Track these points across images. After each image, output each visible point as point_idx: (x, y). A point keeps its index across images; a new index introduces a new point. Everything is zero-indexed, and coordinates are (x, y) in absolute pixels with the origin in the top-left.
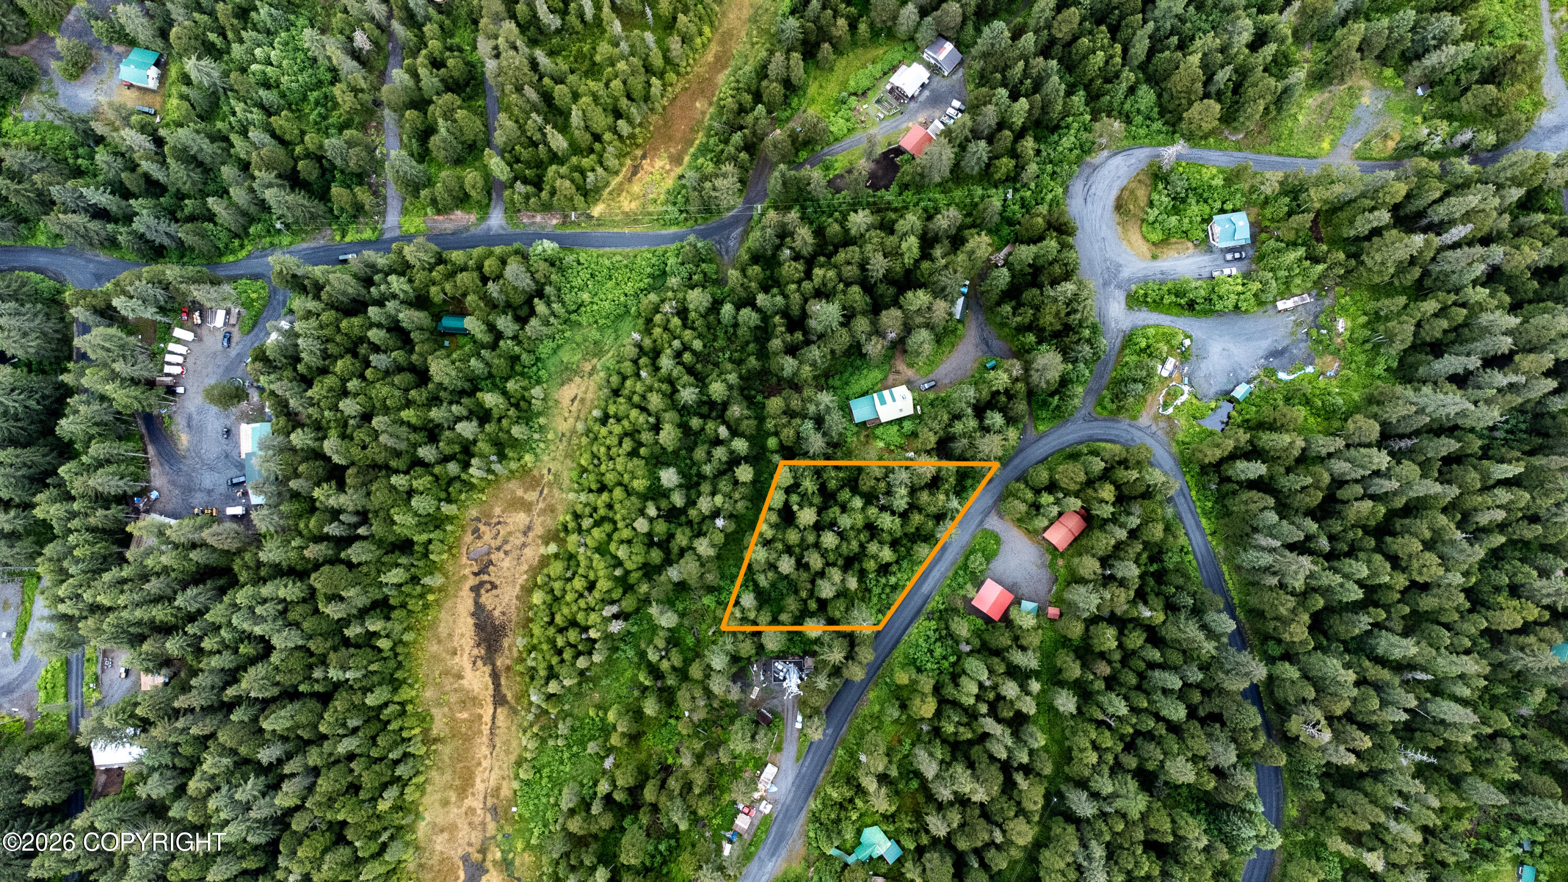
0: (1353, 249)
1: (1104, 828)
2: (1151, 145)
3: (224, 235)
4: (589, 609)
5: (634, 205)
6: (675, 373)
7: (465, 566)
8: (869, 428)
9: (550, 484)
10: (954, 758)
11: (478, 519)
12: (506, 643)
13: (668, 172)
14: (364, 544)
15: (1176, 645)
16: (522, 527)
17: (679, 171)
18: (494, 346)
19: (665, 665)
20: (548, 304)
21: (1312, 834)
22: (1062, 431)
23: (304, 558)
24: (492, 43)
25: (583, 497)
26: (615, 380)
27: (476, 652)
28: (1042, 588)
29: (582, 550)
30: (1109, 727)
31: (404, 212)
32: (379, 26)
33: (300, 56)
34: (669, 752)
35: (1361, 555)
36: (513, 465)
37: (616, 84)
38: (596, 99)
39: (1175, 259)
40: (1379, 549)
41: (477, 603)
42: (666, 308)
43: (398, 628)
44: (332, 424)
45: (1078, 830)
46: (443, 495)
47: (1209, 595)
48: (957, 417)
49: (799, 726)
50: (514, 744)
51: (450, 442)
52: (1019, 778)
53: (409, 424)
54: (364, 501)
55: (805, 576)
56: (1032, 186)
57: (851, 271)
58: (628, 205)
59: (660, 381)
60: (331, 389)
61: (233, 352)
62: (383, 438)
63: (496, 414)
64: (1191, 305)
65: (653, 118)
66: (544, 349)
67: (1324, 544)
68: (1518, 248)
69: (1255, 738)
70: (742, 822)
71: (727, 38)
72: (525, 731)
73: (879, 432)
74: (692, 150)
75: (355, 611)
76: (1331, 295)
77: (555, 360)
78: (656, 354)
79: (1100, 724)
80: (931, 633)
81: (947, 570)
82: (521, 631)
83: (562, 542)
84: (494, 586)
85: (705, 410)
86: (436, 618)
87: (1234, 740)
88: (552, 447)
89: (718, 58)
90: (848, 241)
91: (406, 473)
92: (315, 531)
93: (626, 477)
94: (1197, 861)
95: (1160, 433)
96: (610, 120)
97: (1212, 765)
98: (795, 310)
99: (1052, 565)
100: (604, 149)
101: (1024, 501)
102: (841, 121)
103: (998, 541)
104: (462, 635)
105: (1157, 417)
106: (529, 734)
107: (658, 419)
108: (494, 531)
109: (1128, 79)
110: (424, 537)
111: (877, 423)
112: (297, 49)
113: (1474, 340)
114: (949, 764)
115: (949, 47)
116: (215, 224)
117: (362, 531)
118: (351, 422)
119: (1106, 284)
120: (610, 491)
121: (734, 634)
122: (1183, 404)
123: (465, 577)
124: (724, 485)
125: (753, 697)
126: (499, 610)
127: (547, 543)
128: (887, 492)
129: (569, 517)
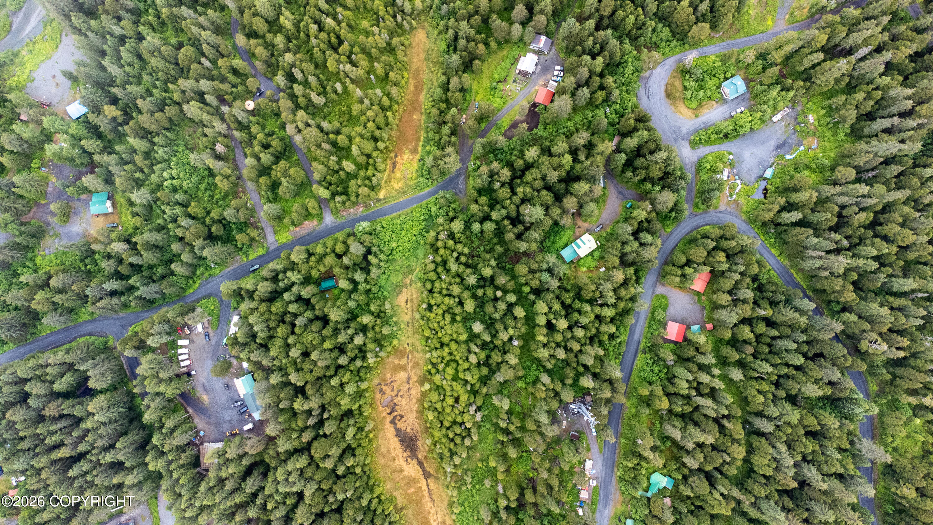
0: (805, 76)
1: (781, 434)
2: (673, 55)
3: (183, 281)
4: (462, 413)
5: (400, 185)
6: (461, 271)
7: (382, 411)
8: (576, 262)
9: (411, 352)
10: (686, 424)
11: (380, 384)
12: (419, 444)
13: (412, 160)
14: (329, 422)
15: (784, 324)
16: (405, 380)
17: (418, 157)
18: (356, 290)
19: (512, 428)
20: (376, 256)
21: (890, 398)
22: (680, 228)
23: (302, 442)
24: (294, 125)
25: (435, 354)
26: (429, 285)
27: (405, 455)
28: (699, 316)
29: (444, 382)
30: (763, 379)
31: (276, 232)
32: (225, 136)
33: (187, 167)
34: (528, 470)
35: (868, 242)
36: (389, 349)
37: (370, 125)
38: (362, 137)
39: (708, 113)
40: (876, 236)
41: (396, 429)
42: (442, 236)
43: (362, 459)
44: (289, 366)
45: (767, 440)
46: (358, 379)
47: (792, 291)
48: (624, 243)
49: (595, 434)
50: (444, 495)
52: (725, 422)
53: (328, 350)
54: (322, 400)
55: (572, 355)
56: (619, 101)
57: (539, 184)
58: (397, 185)
59: (453, 277)
60: (281, 347)
61: (213, 341)
62: (319, 363)
63: (370, 325)
64: (726, 136)
65: (393, 133)
66: (382, 281)
67: (845, 243)
68: (897, 48)
69: (846, 360)
70: (584, 495)
71: (416, 74)
72: (448, 487)
73: (581, 263)
74: (421, 143)
75: (337, 460)
76: (800, 104)
77: (389, 284)
78: (444, 263)
79: (757, 379)
80: (649, 361)
81: (644, 323)
82: (425, 435)
83: (431, 382)
84: (402, 417)
85: (482, 283)
86: (378, 444)
87: (834, 365)
88: (405, 331)
89: (416, 87)
90: (528, 166)
91: (336, 376)
92: (302, 426)
93: (455, 335)
94: (837, 435)
95: (732, 211)
96: (373, 144)
97: (827, 381)
98: (514, 214)
99: (700, 301)
100: (375, 162)
101: (677, 276)
102: (498, 99)
103: (666, 299)
104: (395, 449)
105: (728, 204)
106: (450, 488)
107: (460, 298)
108: (391, 387)
109: (651, 25)
110: (357, 405)
111: (579, 259)
112: (184, 165)
113: (890, 106)
114: (685, 428)
115: (543, 38)
116: (176, 276)
117: (325, 416)
118: (299, 360)
119: (676, 140)
120: (448, 345)
121: (544, 399)
122: (740, 191)
123: (384, 417)
124: (510, 322)
125: (564, 427)
126: (409, 428)
127: (422, 384)
128: (601, 296)
129: (430, 367)
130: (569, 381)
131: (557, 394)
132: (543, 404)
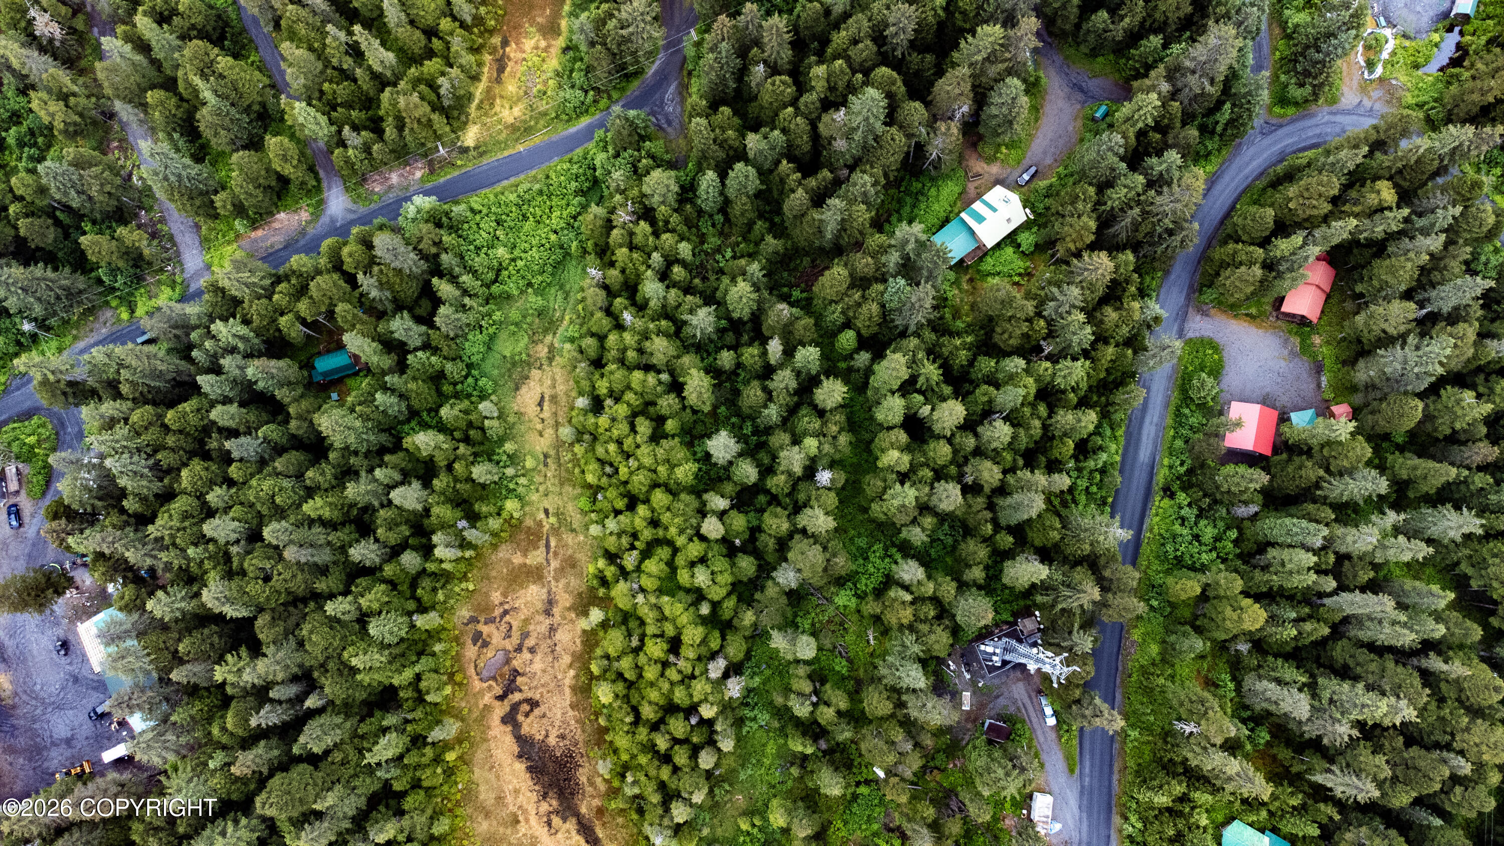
4: (688, 679)
5: (517, 111)
6: (671, 300)
7: (481, 693)
8: (973, 264)
9: (555, 531)
10: (1316, 674)
11: (474, 620)
12: (582, 776)
13: (546, 50)
14: (323, 719)
16: (540, 606)
17: (560, 42)
18: (401, 367)
19: (827, 715)
20: (454, 279)
22: (1238, 162)
23: (237, 779)
25: (612, 524)
26: (589, 343)
27: (544, 807)
28: (1308, 387)
29: (640, 598)
31: (206, 243)
34: (875, 834)
36: (494, 524)
41: (520, 739)
42: (623, 216)
43: (420, 820)
44: (207, 565)
46: (411, 605)
49: (1051, 721)
51: (391, 525)
53: (322, 522)
54: (298, 657)
55: (980, 502)
57: (866, 49)
58: (509, 114)
59: (654, 319)
60: (185, 516)
61: (27, 528)
62: (290, 554)
63: (441, 460)
66: (473, 348)
73: (989, 264)
75: (346, 824)
77: (494, 359)
78: (632, 285)
80: (1185, 513)
81: (1162, 417)
82: (596, 752)
83: (605, 602)
84: (534, 704)
85: (730, 338)
86: (470, 781)
88: (538, 479)
91: (346, 593)
92: (240, 732)
93: (662, 470)
95: (1377, 106)
98: (804, 143)
99: (1306, 348)
100: (447, 45)
103: (1216, 348)
104: (517, 791)
105: (1364, 87)
107: (672, 373)
108: (504, 627)
110: (408, 674)
111: (981, 253)
114: (1314, 685)
117: (311, 702)
118: (234, 550)
120: (647, 501)
121: (911, 628)
122: (1393, 53)
123: (487, 708)
124: (807, 421)
125: (966, 707)
126: (553, 734)
127: (584, 613)
128: (1051, 335)
129: (601, 563)
130: (977, 574)
131: (944, 612)
132: (909, 639)
